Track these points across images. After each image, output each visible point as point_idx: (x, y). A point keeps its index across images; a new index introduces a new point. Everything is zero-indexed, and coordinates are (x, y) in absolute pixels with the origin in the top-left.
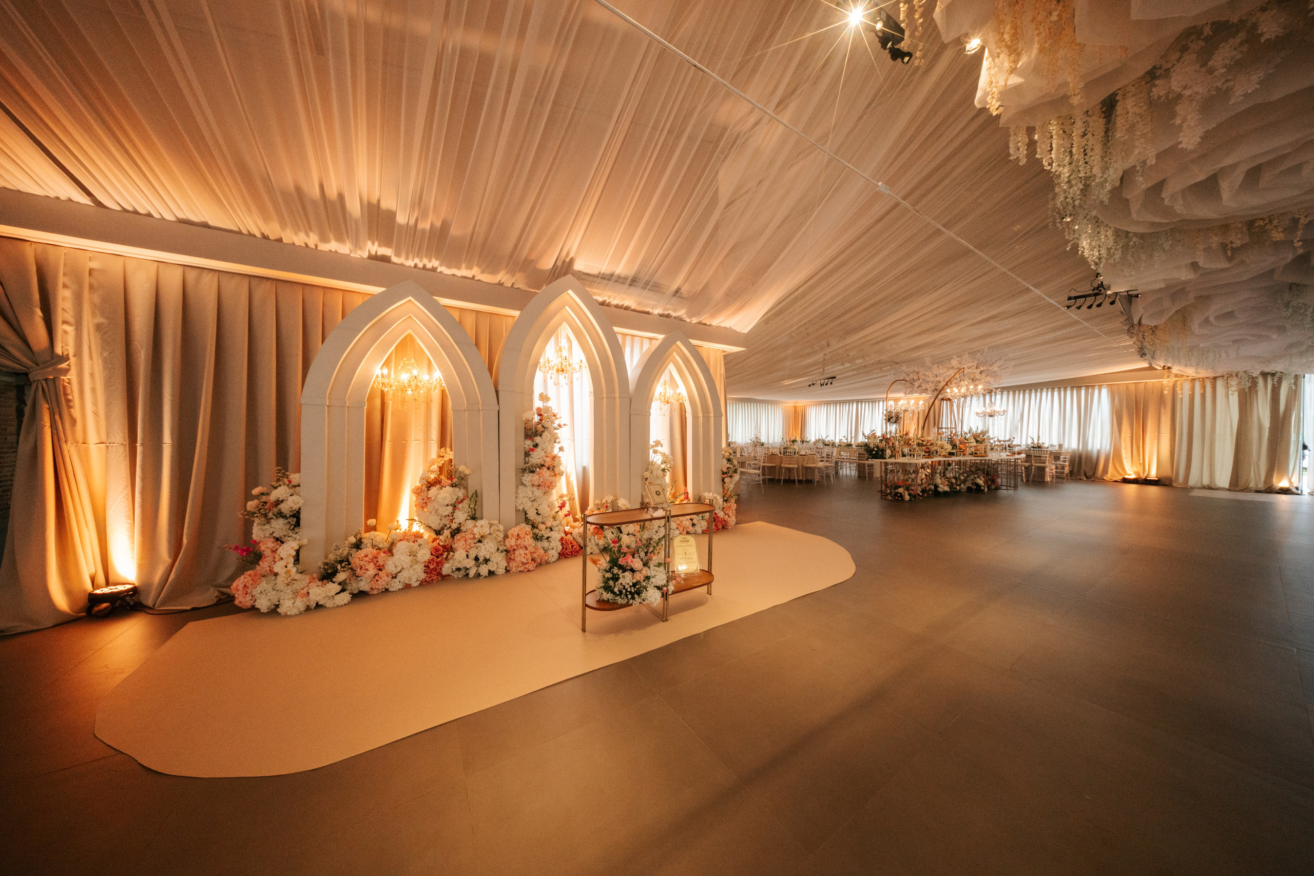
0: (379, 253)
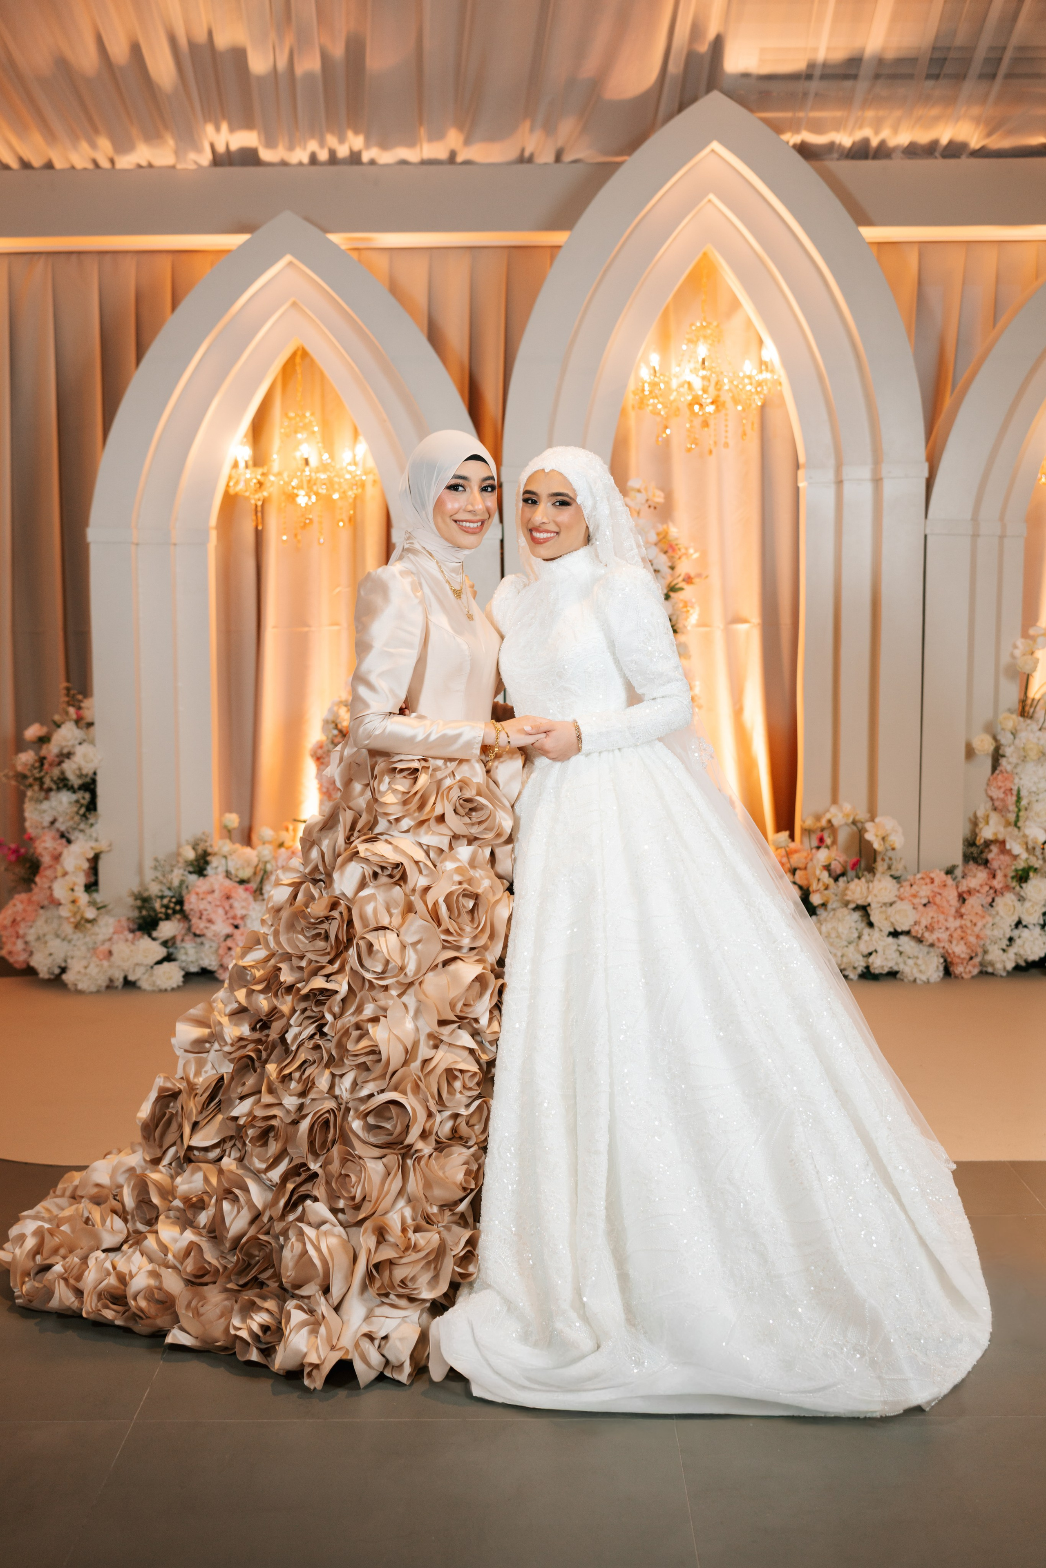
0: (234, 147)
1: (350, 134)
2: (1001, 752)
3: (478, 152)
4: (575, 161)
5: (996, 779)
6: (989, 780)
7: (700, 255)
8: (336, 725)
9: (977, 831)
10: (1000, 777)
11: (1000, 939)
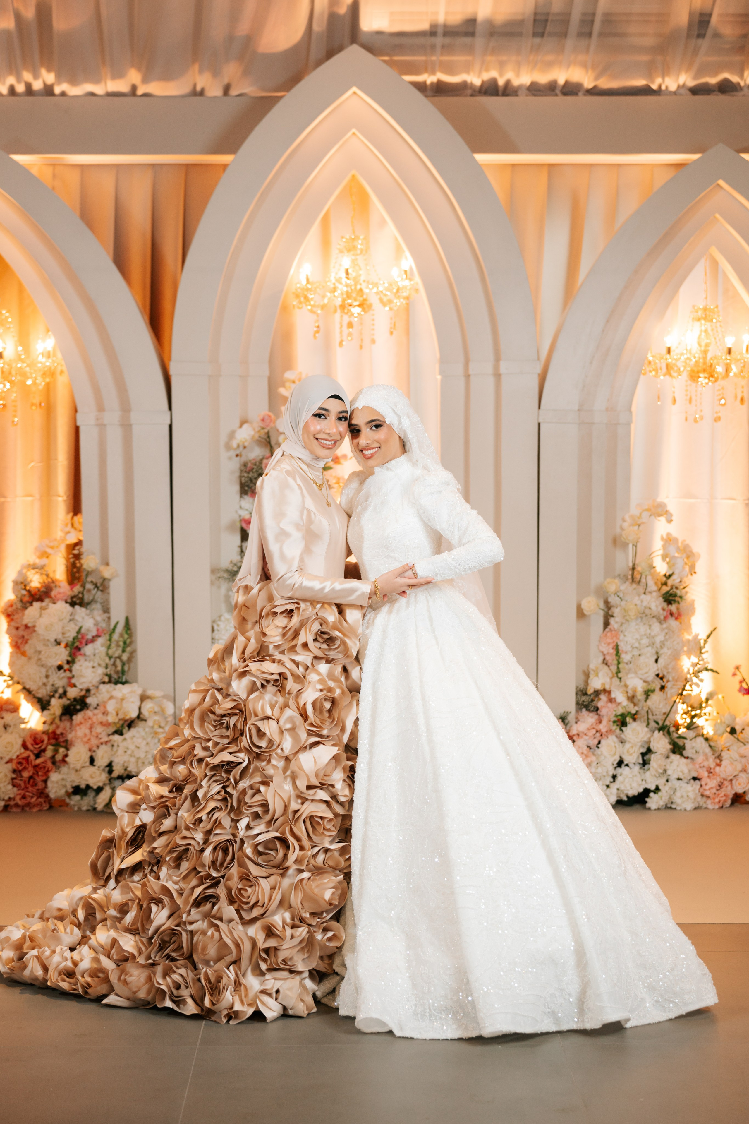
1: (43, 72)
2: (610, 613)
3: (156, 88)
4: (240, 95)
5: (606, 635)
6: (600, 637)
7: (349, 177)
8: (25, 586)
9: (589, 681)
10: (609, 634)
11: (604, 776)
